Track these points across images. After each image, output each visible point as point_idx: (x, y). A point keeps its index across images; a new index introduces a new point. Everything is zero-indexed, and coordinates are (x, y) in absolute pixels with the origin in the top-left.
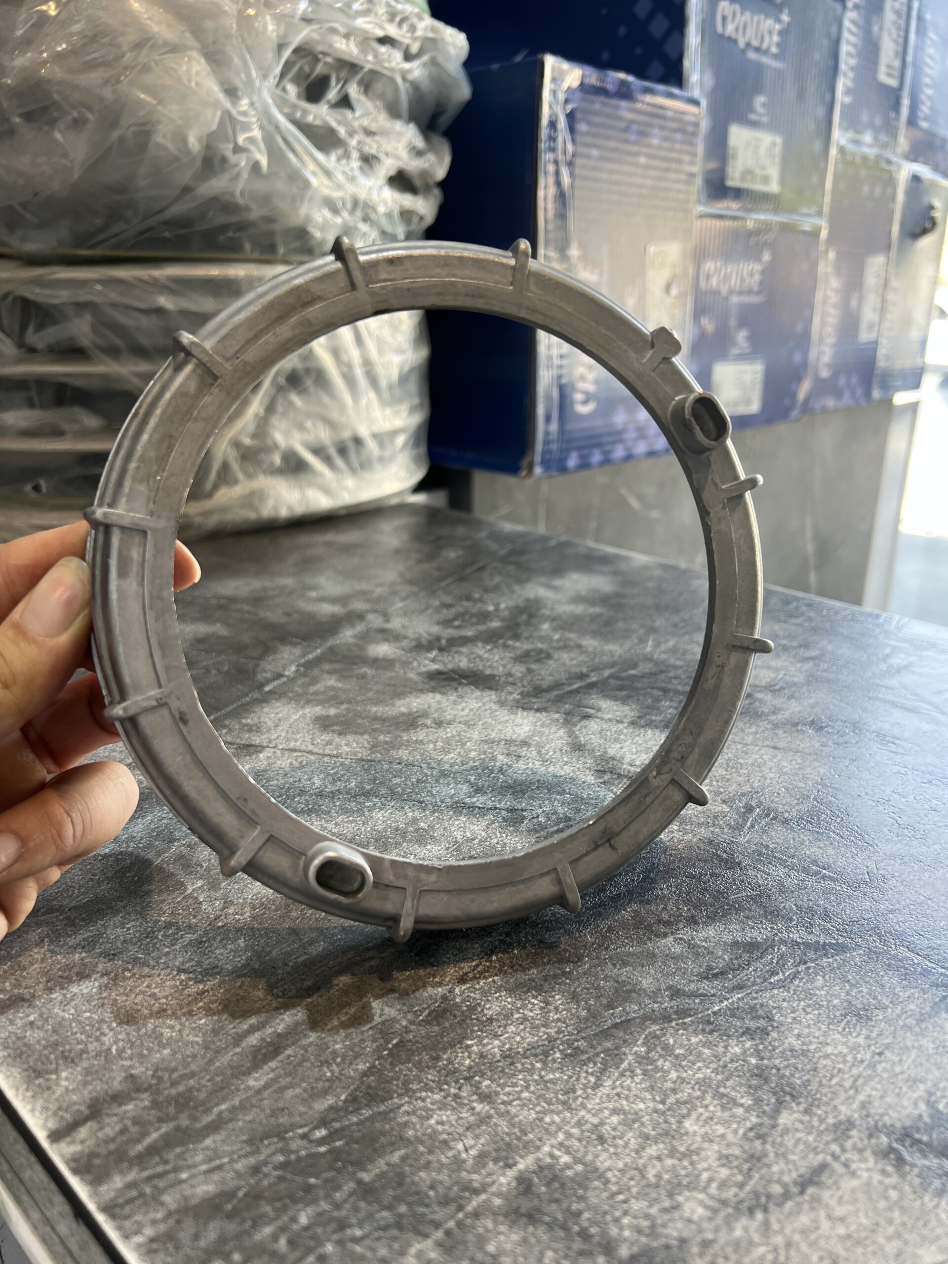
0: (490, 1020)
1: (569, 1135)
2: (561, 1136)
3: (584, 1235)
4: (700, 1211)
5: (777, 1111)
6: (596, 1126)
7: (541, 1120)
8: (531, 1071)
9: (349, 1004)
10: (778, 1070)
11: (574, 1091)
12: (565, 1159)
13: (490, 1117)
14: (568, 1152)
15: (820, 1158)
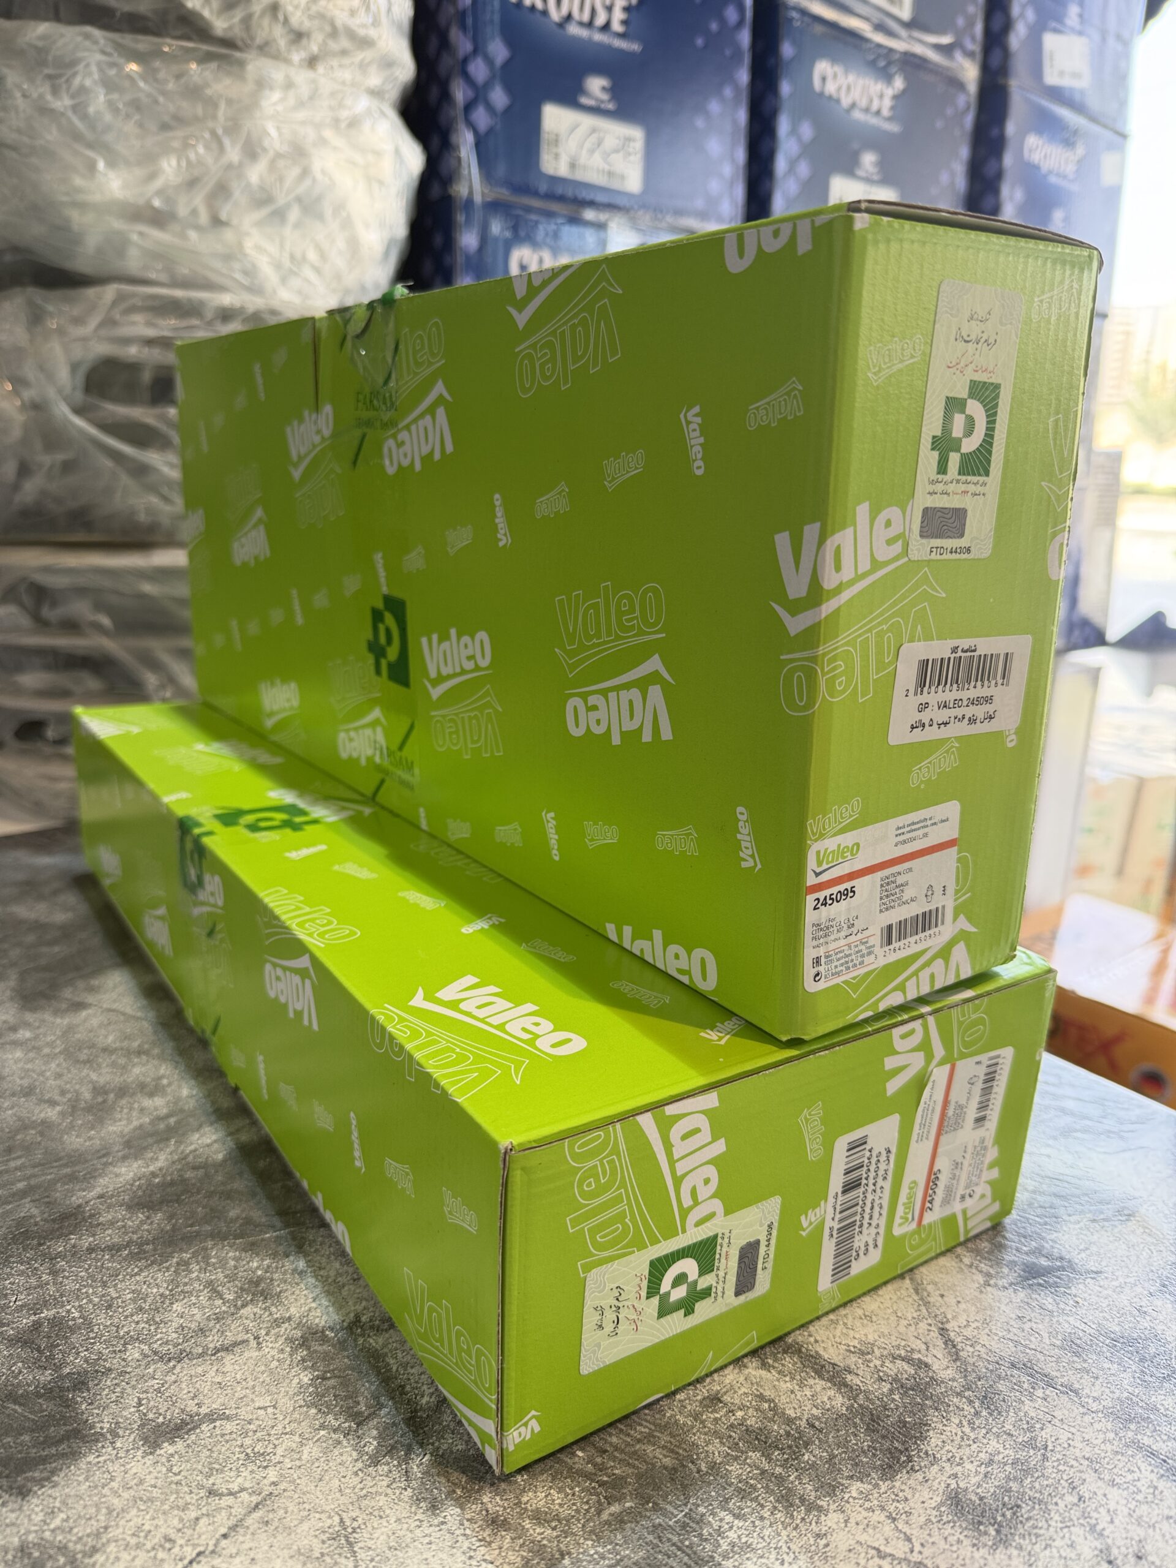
0: (99, 1224)
1: (90, 1301)
2: (85, 1301)
3: (52, 1357)
4: (137, 1355)
5: (244, 1306)
6: (112, 1298)
7: (80, 1290)
8: (98, 1260)
9: (10, 1203)
10: (272, 1280)
11: (117, 1276)
12: (77, 1315)
13: (47, 1284)
14: (80, 1312)
15: (246, 1337)
